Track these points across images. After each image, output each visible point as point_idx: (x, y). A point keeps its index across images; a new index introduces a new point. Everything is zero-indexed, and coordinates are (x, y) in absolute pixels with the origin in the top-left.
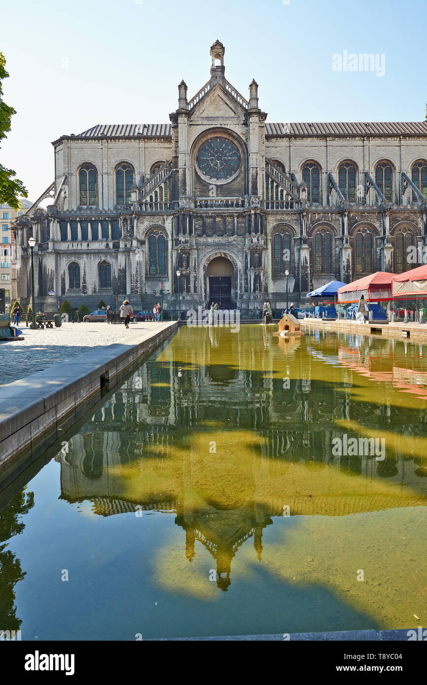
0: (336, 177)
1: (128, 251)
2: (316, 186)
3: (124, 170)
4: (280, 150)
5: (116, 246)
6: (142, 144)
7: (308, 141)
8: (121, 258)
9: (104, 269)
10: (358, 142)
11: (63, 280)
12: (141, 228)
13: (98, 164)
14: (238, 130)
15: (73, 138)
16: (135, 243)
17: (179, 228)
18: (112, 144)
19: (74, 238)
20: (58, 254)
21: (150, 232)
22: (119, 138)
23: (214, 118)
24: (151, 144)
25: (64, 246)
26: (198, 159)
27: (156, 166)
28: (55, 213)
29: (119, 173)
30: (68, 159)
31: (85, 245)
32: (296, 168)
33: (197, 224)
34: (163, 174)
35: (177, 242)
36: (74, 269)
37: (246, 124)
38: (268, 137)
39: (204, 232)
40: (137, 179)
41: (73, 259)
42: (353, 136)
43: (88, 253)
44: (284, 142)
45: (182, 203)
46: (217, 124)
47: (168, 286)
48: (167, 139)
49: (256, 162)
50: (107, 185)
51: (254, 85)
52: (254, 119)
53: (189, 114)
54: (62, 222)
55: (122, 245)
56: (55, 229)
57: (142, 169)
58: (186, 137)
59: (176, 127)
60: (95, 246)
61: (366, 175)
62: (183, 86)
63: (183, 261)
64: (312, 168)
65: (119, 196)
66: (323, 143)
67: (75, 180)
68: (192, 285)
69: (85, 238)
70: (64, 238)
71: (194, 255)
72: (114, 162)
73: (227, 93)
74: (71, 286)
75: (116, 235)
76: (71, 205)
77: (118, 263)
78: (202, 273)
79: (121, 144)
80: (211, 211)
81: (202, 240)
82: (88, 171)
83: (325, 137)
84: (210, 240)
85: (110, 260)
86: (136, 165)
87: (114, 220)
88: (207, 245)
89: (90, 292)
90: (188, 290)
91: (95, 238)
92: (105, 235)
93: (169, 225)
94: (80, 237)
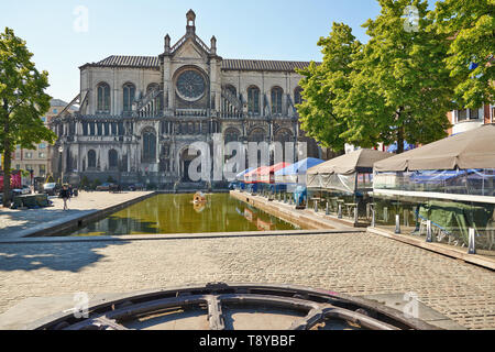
0: (269, 97)
1: (128, 143)
2: (257, 102)
3: (129, 88)
4: (232, 78)
5: (121, 139)
6: (141, 71)
7: (251, 73)
8: (124, 148)
9: (112, 154)
10: (283, 75)
11: (84, 162)
12: (138, 128)
13: (111, 83)
14: (203, 67)
15: (94, 65)
16: (134, 138)
17: (164, 129)
18: (121, 70)
19: (93, 133)
20: (80, 144)
21: (144, 131)
22: (125, 66)
23: (188, 59)
24: (147, 71)
25: (85, 139)
26: (177, 85)
27: (151, 86)
28: (80, 117)
29: (125, 90)
30: (90, 78)
31: (99, 138)
32: (243, 90)
33: (176, 126)
34: (154, 93)
35: (162, 138)
36: (92, 154)
37: (208, 63)
38: (225, 70)
39: (181, 131)
40: (137, 94)
41: (91, 148)
42: (280, 71)
43: (102, 144)
44: (236, 74)
45: (165, 113)
46: (189, 62)
47: (156, 168)
48: (158, 68)
49: (215, 88)
50: (116, 97)
51: (214, 40)
52: (213, 61)
53: (171, 56)
54: (84, 123)
55: (125, 139)
56: (79, 127)
57: (141, 87)
58: (169, 70)
59: (162, 64)
60: (107, 139)
61: (288, 96)
62: (167, 38)
63: (166, 150)
64: (253, 91)
65: (125, 105)
66: (260, 75)
67: (94, 93)
68: (171, 166)
69: (100, 133)
70: (85, 134)
71: (173, 147)
72: (122, 82)
73: (196, 44)
74: (89, 165)
75: (121, 132)
76: (91, 111)
77: (122, 151)
78: (178, 158)
79: (127, 70)
80: (185, 118)
81: (178, 137)
82: (104, 87)
83: (261, 71)
84: (184, 137)
85: (117, 148)
86: (137, 85)
87: (120, 122)
88: (182, 140)
89: (102, 169)
90: (169, 170)
91: (107, 134)
92: (114, 132)
93: (157, 126)
94: (96, 132)
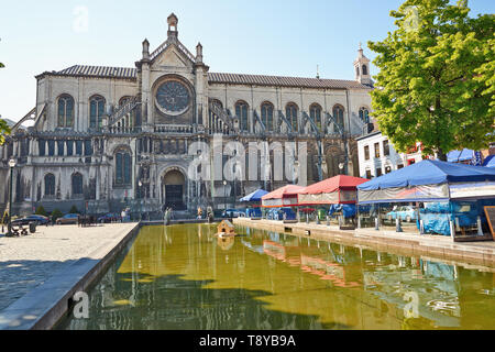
0: (259, 113)
1: (98, 165)
2: (246, 118)
3: (97, 101)
4: (219, 92)
5: (88, 161)
6: (113, 82)
7: (238, 87)
8: (92, 171)
9: (77, 179)
10: (273, 89)
11: (39, 189)
12: (110, 146)
13: (75, 95)
14: (188, 77)
15: (54, 74)
16: (104, 159)
17: (142, 147)
18: (87, 81)
19: (51, 153)
20: (35, 166)
21: (117, 150)
22: (93, 76)
23: (170, 67)
24: (120, 82)
25: (41, 160)
26: (157, 96)
27: (124, 100)
28: (34, 133)
29: (92, 103)
30: (49, 90)
31: (60, 160)
32: (231, 105)
33: (156, 144)
34: (129, 105)
35: (139, 158)
36: (50, 179)
37: (194, 73)
38: (210, 83)
39: (162, 150)
40: (108, 108)
41: (49, 171)
42: (270, 85)
43: (63, 166)
44: (222, 87)
45: (144, 128)
46: (172, 71)
47: (131, 193)
48: (133, 79)
49: (201, 100)
50: (82, 112)
51: (199, 47)
52: (199, 70)
53: (150, 63)
54: (41, 140)
55: (93, 160)
56: (34, 146)
57: (112, 100)
58: (148, 79)
59: (140, 72)
60: (70, 160)
61: (280, 112)
62: (146, 43)
63: (144, 173)
64: (242, 106)
65: (92, 121)
66: (248, 89)
67: (54, 107)
68: (151, 192)
69: (61, 153)
70: (42, 153)
71: (153, 168)
72: (88, 94)
73: (179, 50)
74: (46, 193)
75: (89, 152)
76: (49, 127)
77: (88, 175)
78: (159, 182)
79: (95, 81)
80: (167, 135)
81: (160, 157)
82: (66, 100)
83: (251, 85)
84: (166, 157)
85: (82, 171)
86: (107, 97)
87: (87, 140)
88: (163, 161)
89: (63, 198)
90: (148, 196)
91: (70, 154)
92: (79, 152)
93: (133, 144)
94: (56, 152)
